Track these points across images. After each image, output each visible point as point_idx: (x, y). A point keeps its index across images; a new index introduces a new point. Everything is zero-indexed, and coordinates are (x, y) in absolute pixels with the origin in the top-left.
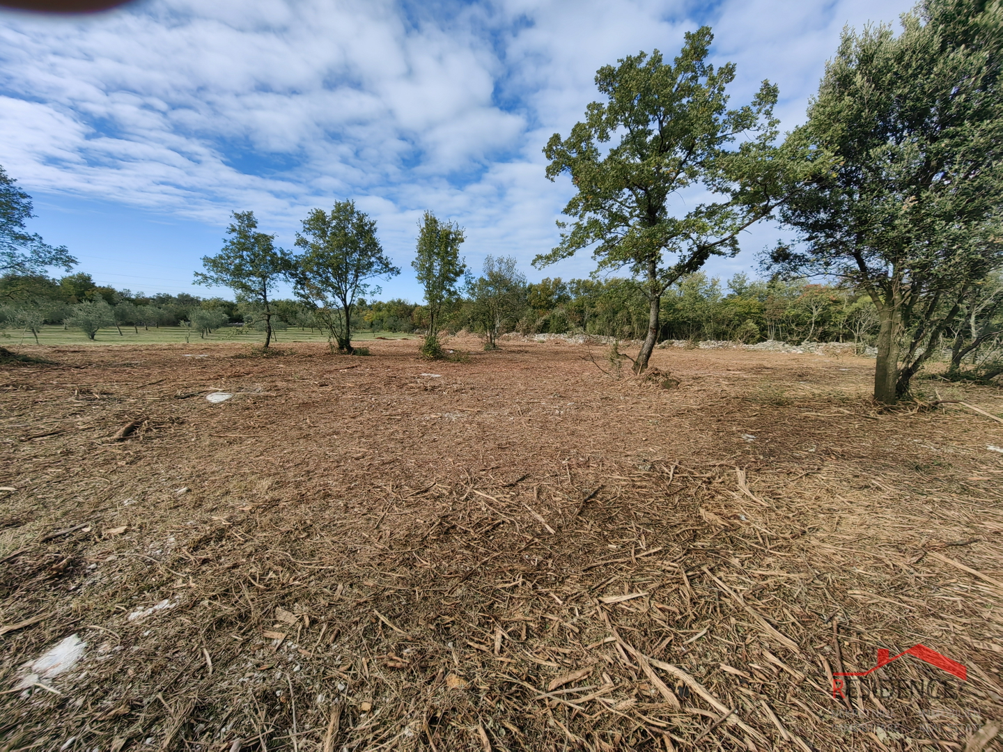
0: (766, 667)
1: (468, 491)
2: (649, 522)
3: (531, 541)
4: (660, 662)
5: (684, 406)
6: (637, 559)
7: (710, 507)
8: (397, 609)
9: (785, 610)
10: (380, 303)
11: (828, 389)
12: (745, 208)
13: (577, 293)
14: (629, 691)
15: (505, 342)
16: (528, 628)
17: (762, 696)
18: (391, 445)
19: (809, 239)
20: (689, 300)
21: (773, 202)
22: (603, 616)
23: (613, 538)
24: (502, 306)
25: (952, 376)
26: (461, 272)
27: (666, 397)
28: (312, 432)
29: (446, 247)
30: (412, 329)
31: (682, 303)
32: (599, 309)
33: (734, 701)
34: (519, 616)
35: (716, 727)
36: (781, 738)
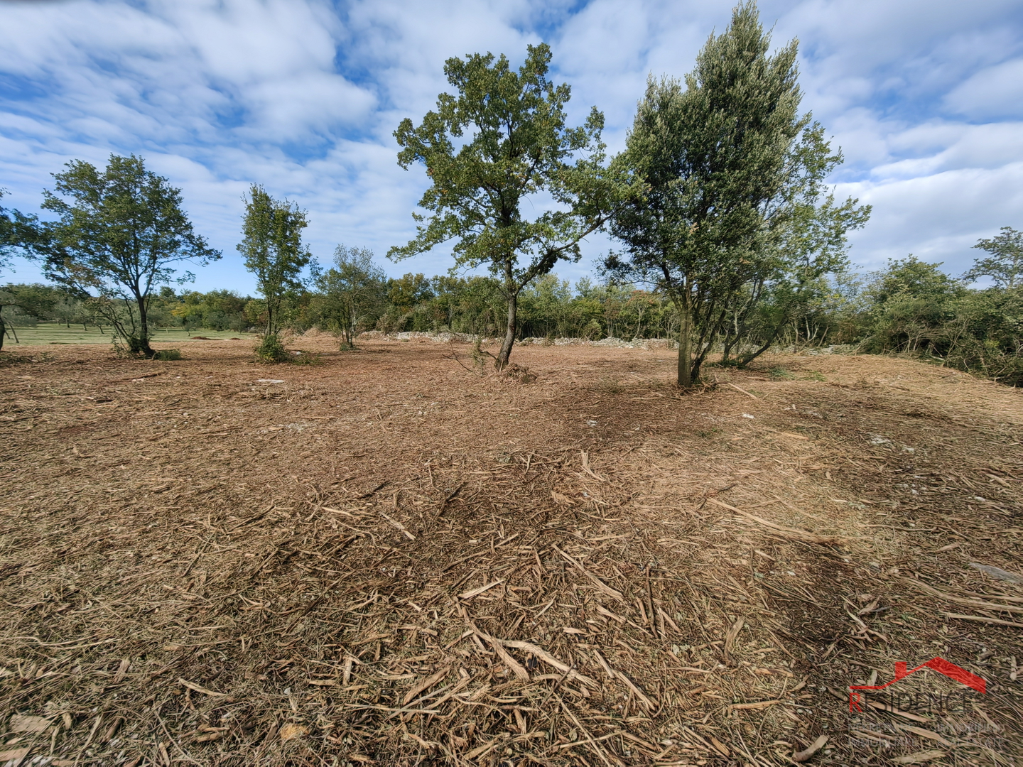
0: (599, 620)
1: (316, 509)
2: (508, 511)
3: (389, 552)
4: (513, 642)
5: (540, 399)
6: (496, 549)
7: (560, 489)
8: (214, 668)
9: (614, 567)
10: (196, 294)
11: (649, 377)
12: (583, 218)
13: (440, 290)
14: (485, 678)
15: (364, 341)
16: (383, 645)
17: (595, 646)
18: (212, 469)
19: (631, 251)
20: (545, 300)
21: (604, 216)
22: (462, 612)
23: (474, 532)
24: (359, 302)
25: (725, 364)
26: (306, 261)
27: (525, 391)
28: (82, 465)
29: (284, 230)
30: (245, 327)
31: (539, 303)
32: (463, 307)
33: (573, 658)
34: (373, 636)
35: (559, 686)
36: (608, 678)
